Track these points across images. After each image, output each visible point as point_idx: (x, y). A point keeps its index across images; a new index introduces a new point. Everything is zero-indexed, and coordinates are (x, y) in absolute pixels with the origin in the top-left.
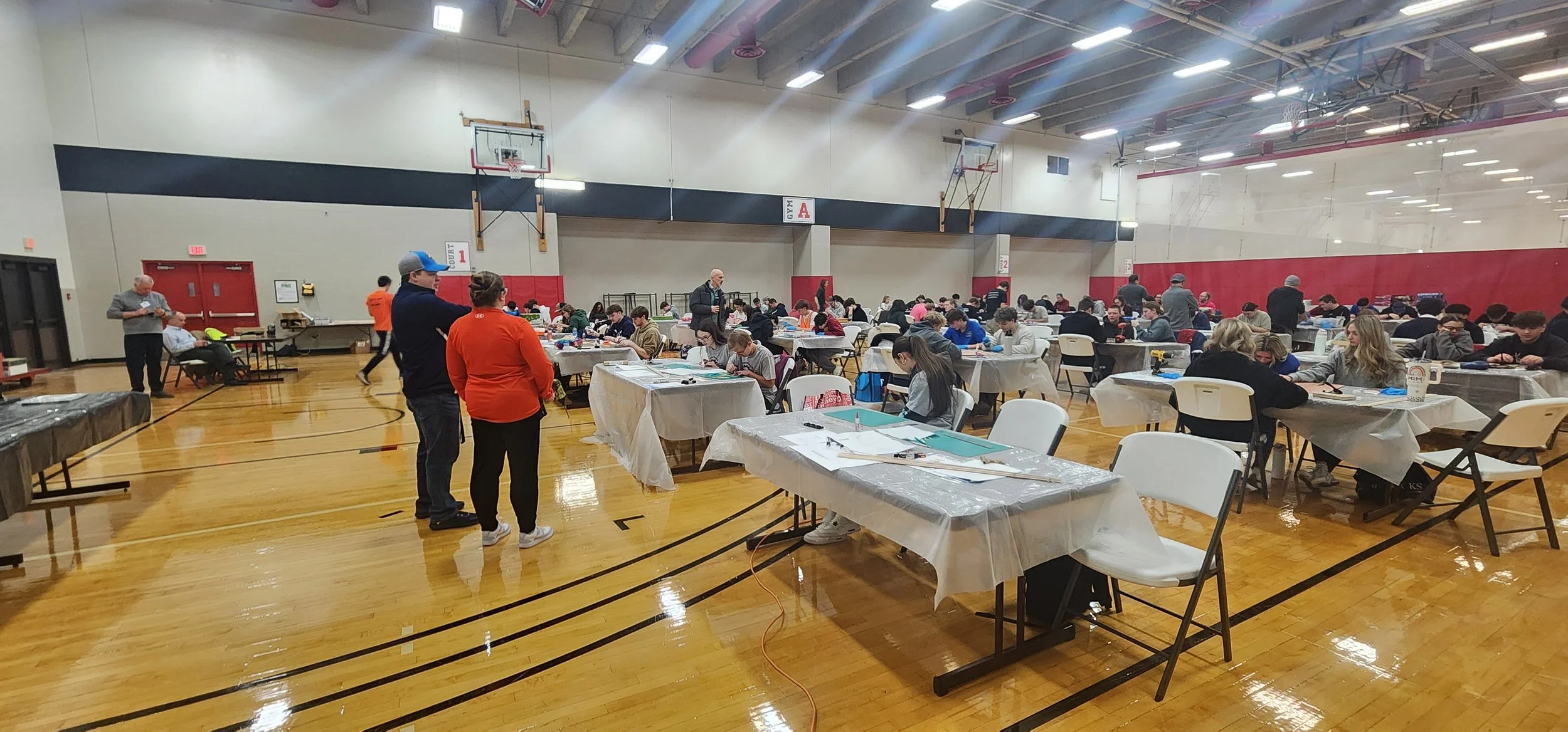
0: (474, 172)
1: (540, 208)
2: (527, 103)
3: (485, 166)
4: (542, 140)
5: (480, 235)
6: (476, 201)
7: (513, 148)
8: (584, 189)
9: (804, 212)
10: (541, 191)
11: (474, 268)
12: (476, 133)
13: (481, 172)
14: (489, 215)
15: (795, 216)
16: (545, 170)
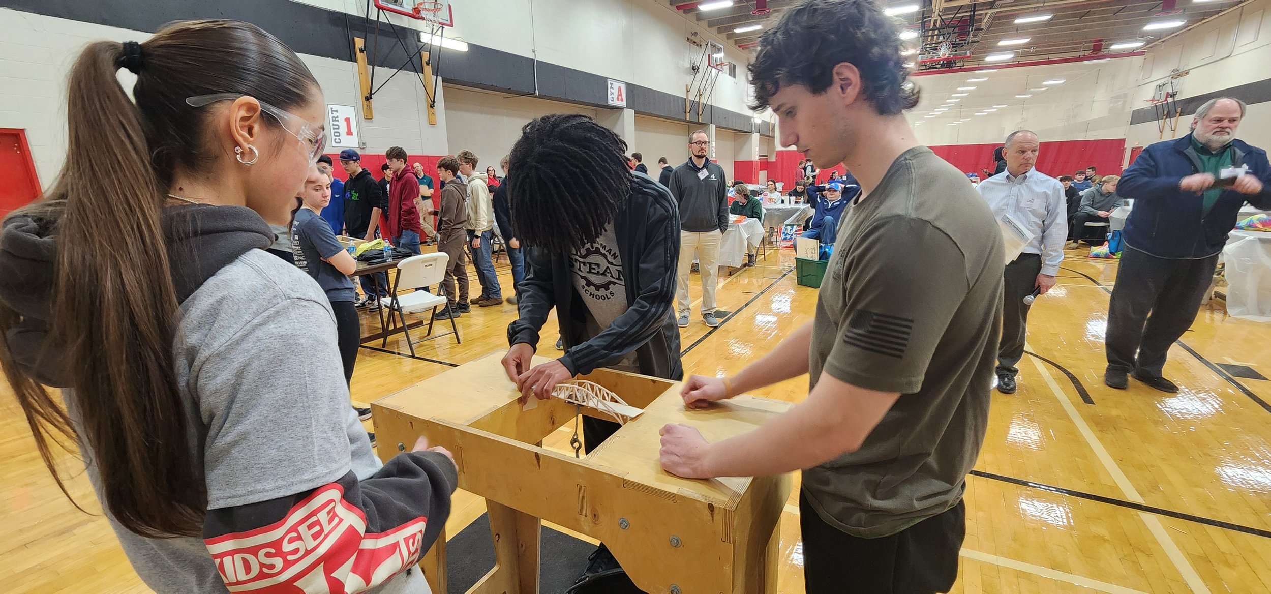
1: (428, 69)
3: (390, 6)
5: (368, 99)
6: (361, 52)
8: (466, 50)
9: (620, 95)
10: (428, 49)
11: (364, 144)
14: (382, 72)
15: (615, 99)
16: (448, 23)
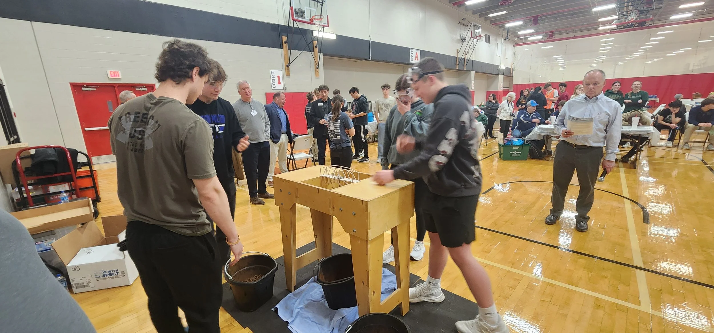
1: (316, 50)
3: (299, 19)
4: (322, 5)
5: (288, 66)
6: (285, 43)
7: (311, 9)
8: (335, 39)
9: (417, 57)
10: (318, 39)
11: (286, 88)
14: (295, 53)
15: (414, 59)
16: (327, 25)
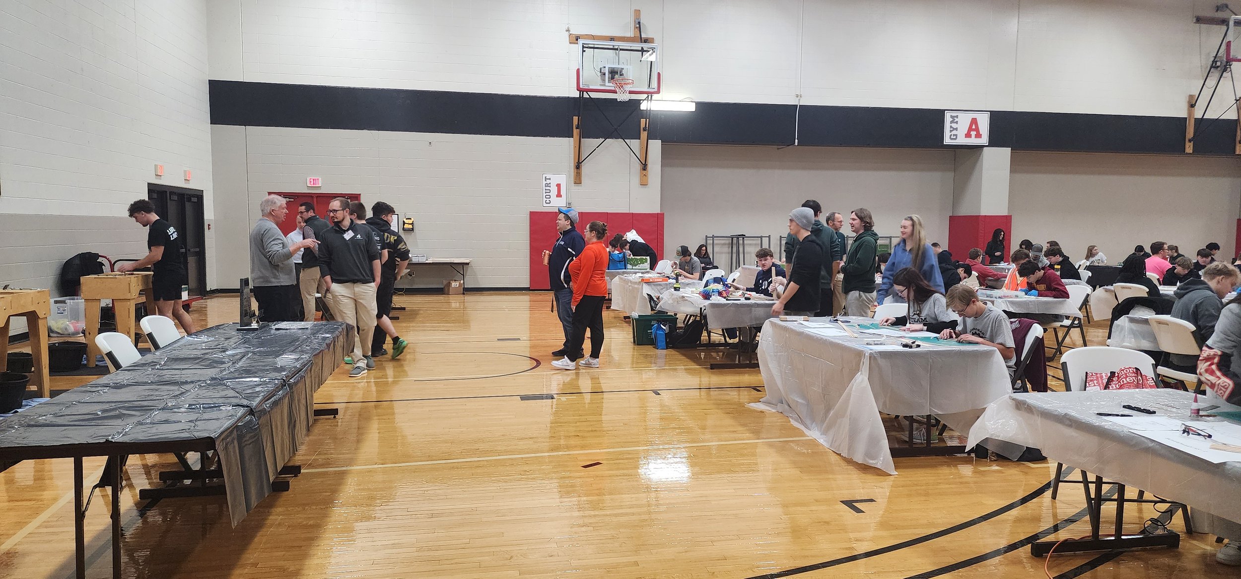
0: (576, 94)
1: (644, 135)
2: (637, 13)
3: (591, 87)
5: (578, 166)
6: (577, 128)
7: (620, 66)
8: (694, 110)
9: (974, 130)
10: (646, 114)
11: (570, 204)
12: (584, 51)
13: (586, 95)
14: (590, 143)
16: (656, 90)
